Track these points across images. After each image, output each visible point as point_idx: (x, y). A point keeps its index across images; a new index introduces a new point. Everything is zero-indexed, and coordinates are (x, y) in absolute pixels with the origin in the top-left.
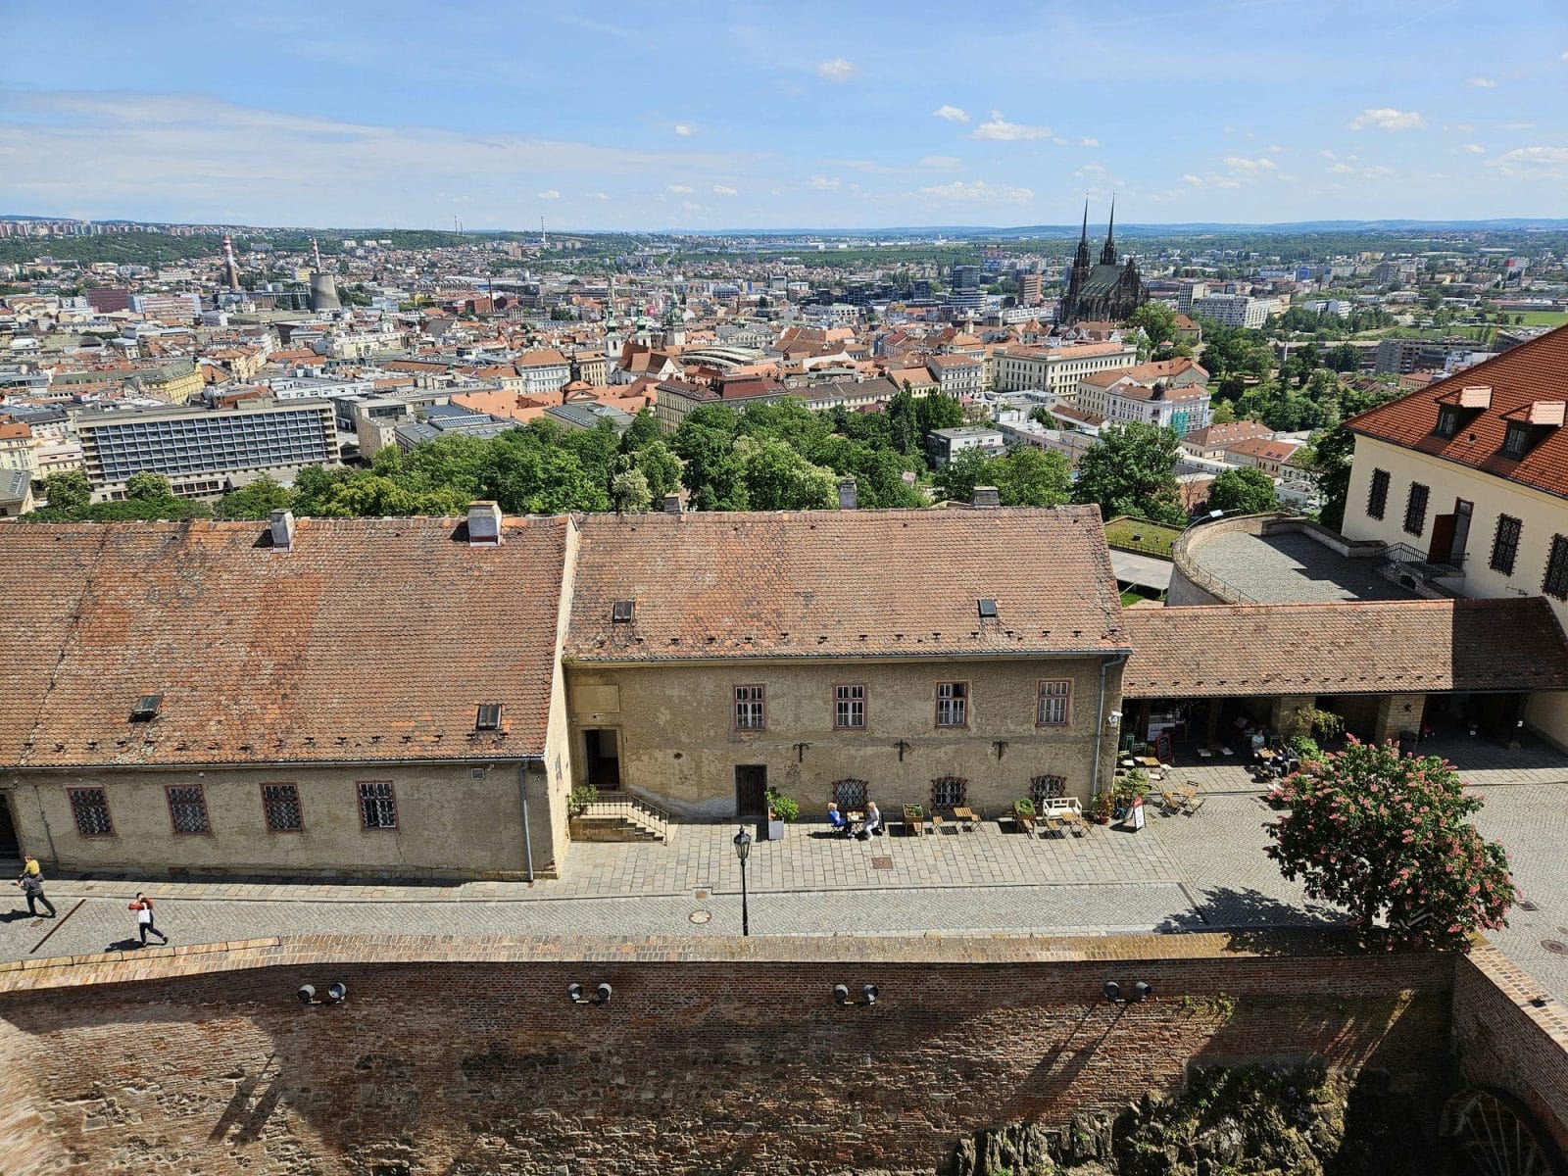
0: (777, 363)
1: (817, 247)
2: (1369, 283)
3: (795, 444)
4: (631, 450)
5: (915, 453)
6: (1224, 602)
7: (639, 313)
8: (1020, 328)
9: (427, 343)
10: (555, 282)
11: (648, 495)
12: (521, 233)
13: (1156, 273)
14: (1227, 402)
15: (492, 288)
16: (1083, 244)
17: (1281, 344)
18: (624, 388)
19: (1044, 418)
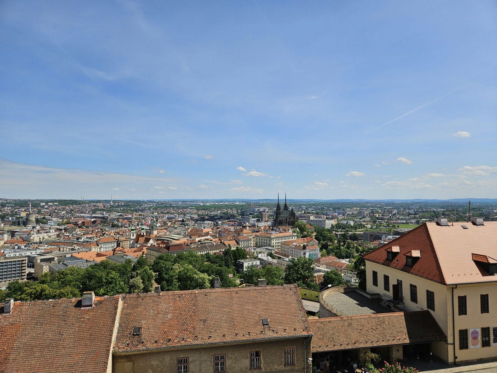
0: (187, 240)
1: (200, 204)
2: (357, 216)
3: (194, 266)
4: (136, 270)
5: (233, 268)
6: (337, 316)
7: (142, 225)
8: (262, 228)
9: (66, 236)
10: (114, 215)
11: (142, 286)
12: (104, 200)
13: (299, 213)
14: (324, 250)
15: (91, 218)
16: (278, 204)
17: (337, 233)
18: (135, 249)
19: (272, 256)
